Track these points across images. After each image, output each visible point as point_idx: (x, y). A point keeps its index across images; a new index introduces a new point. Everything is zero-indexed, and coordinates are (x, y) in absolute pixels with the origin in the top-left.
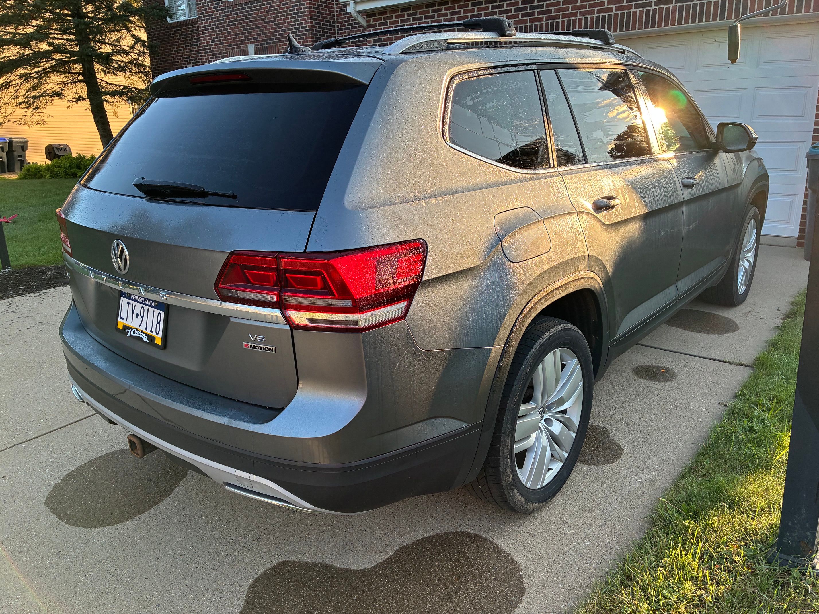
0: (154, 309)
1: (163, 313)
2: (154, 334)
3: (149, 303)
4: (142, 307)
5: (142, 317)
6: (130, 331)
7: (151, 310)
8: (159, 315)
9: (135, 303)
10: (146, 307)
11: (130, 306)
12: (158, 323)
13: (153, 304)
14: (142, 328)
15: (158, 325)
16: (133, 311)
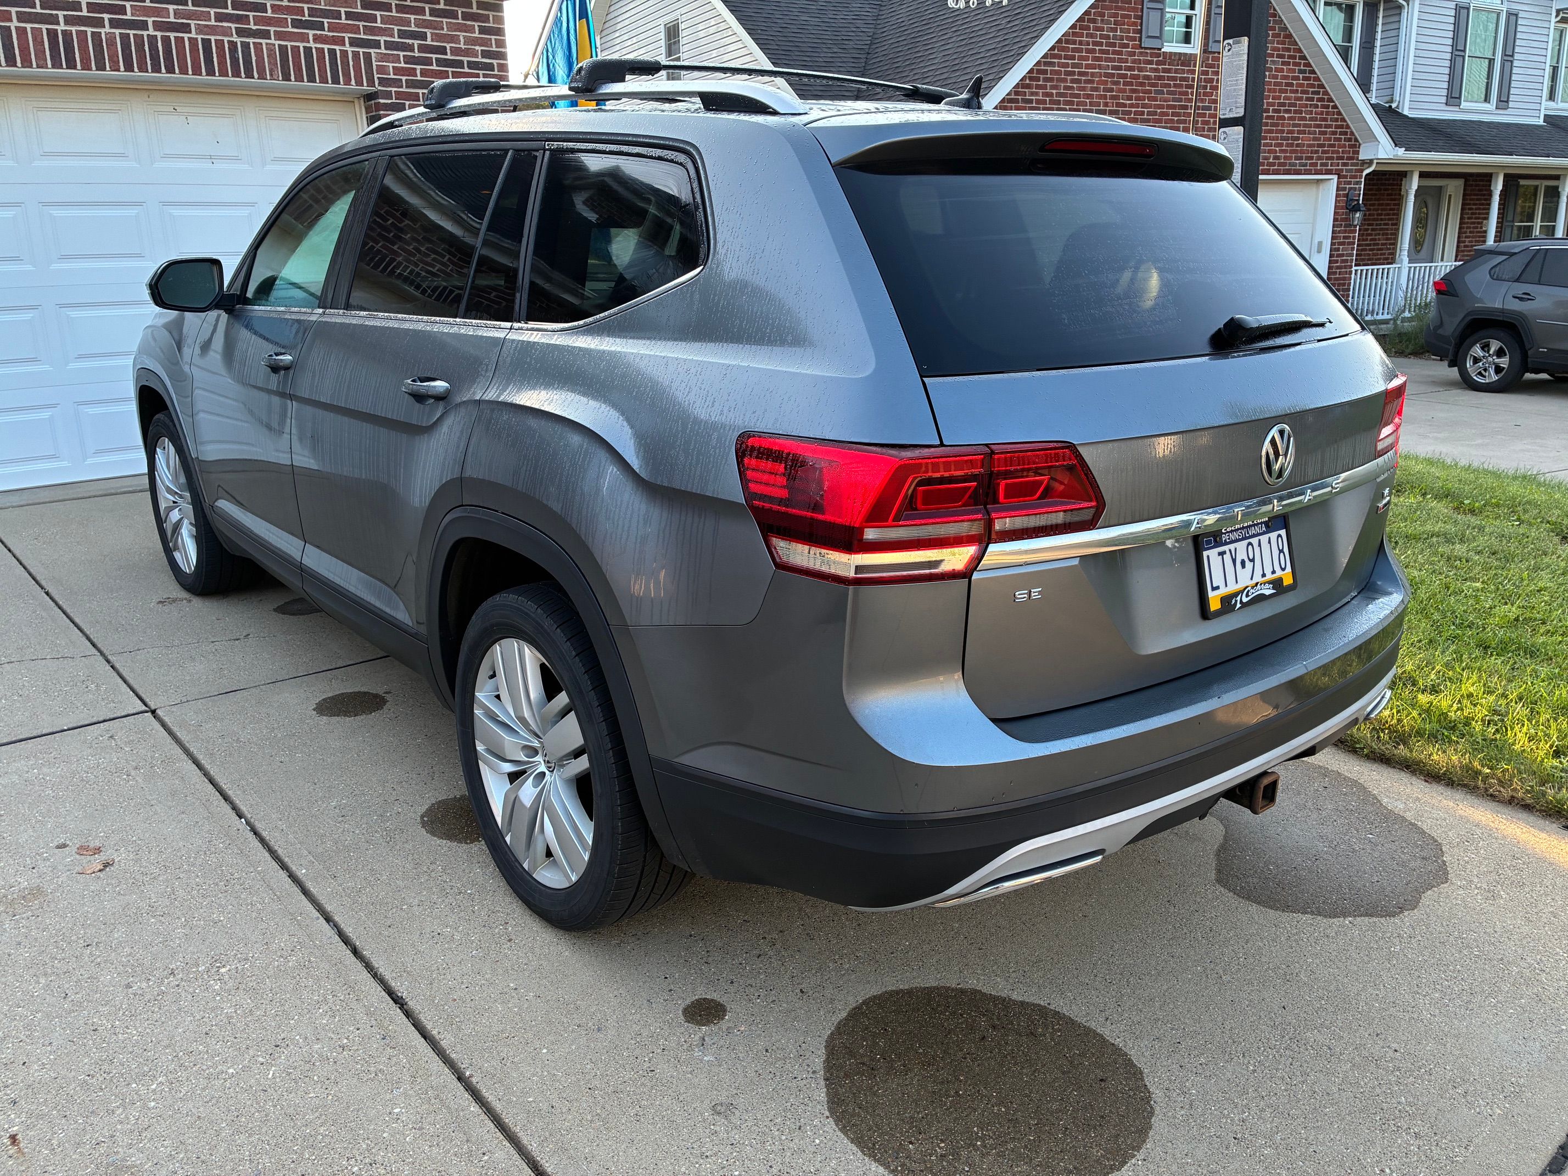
0: (1267, 536)
1: (1283, 532)
2: (1279, 573)
3: (1258, 530)
4: (1250, 544)
5: (1252, 560)
6: (1238, 598)
7: (1264, 539)
8: (1280, 539)
9: (1232, 546)
10: (1254, 541)
11: (1227, 557)
12: (1281, 551)
13: (1264, 529)
14: (1258, 578)
15: (1282, 554)
16: (1234, 561)
